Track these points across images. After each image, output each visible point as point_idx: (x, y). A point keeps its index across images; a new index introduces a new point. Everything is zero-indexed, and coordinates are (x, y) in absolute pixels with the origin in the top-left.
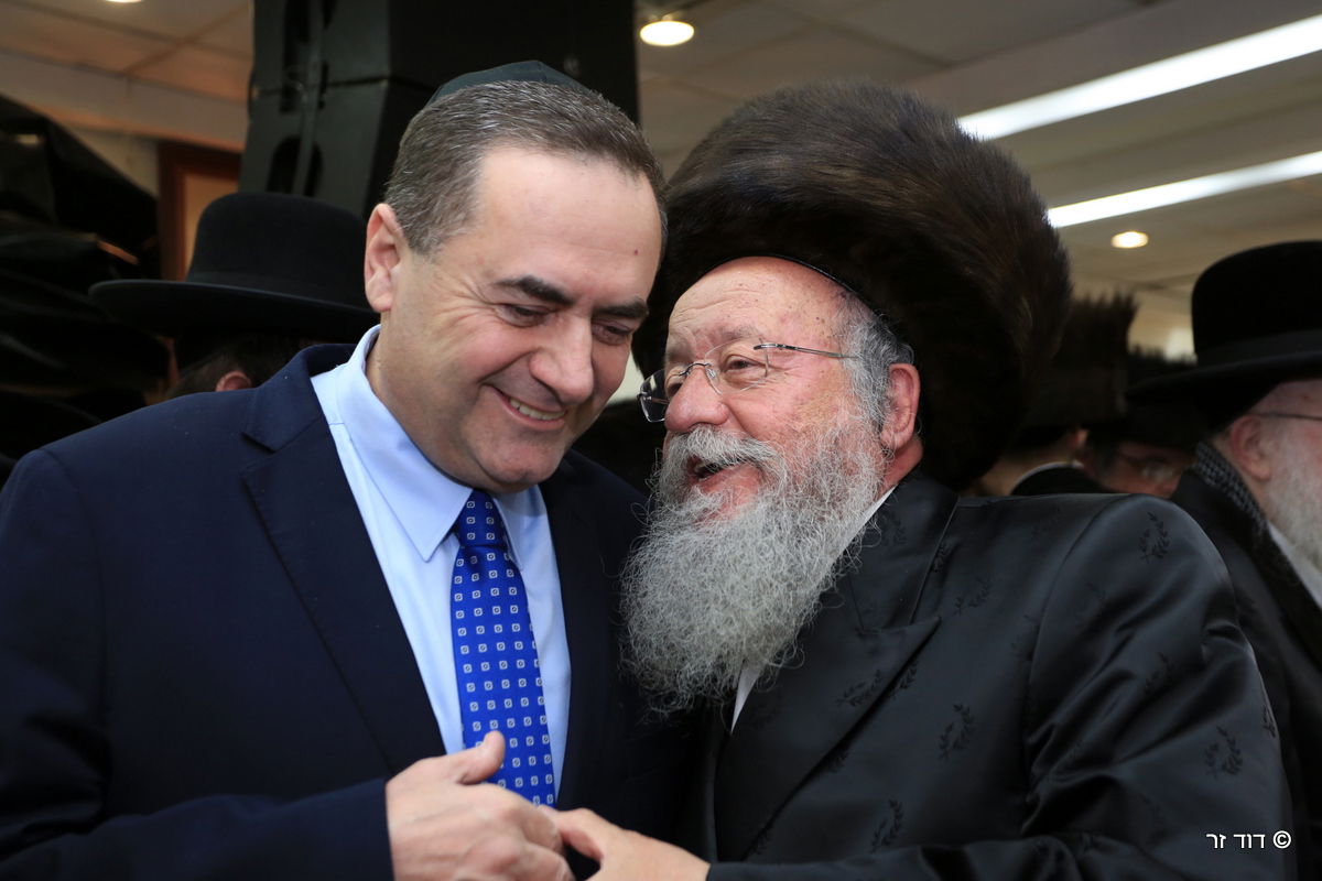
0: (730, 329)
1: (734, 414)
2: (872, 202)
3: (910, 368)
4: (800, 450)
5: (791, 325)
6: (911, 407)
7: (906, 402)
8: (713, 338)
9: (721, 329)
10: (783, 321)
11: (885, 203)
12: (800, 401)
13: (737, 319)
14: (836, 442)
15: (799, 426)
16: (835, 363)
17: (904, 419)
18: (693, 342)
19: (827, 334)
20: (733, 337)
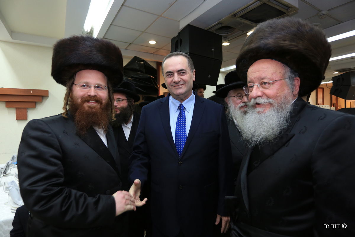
0: (262, 77)
1: (264, 94)
2: (292, 49)
3: (298, 78)
4: (279, 100)
5: (274, 75)
6: (298, 85)
7: (297, 85)
8: (258, 79)
9: (260, 77)
10: (272, 74)
11: (295, 48)
12: (278, 90)
13: (263, 75)
14: (286, 97)
15: (278, 95)
16: (283, 81)
17: (297, 88)
18: (254, 80)
19: (282, 75)
20: (263, 79)
